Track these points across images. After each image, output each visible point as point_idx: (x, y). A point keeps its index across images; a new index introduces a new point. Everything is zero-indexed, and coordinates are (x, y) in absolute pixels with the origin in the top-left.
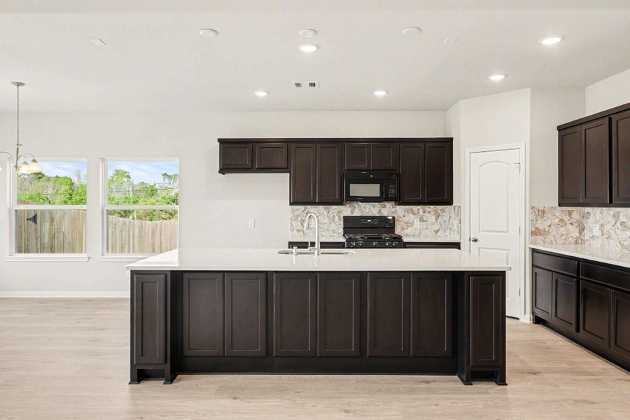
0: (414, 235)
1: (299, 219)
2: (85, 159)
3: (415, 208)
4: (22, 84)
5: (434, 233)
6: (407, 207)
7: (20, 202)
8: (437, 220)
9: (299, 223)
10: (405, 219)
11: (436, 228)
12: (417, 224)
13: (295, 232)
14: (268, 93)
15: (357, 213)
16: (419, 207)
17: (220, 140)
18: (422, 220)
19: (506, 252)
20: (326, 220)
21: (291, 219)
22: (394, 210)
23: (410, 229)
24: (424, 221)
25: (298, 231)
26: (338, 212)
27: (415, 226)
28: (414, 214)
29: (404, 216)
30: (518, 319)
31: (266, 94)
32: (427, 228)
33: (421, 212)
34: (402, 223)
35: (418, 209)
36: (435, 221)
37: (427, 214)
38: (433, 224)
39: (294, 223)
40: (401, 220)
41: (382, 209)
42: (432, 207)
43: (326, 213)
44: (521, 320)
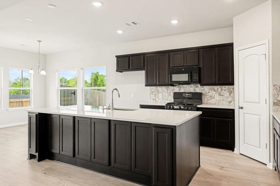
0: (215, 104)
1: (154, 93)
2: (77, 69)
3: (216, 87)
4: (40, 41)
5: (228, 103)
6: (211, 87)
7: (61, 86)
8: (230, 95)
9: (154, 96)
10: (210, 94)
11: (230, 100)
12: (217, 97)
13: (152, 100)
14: (123, 31)
15: (182, 91)
16: (219, 87)
17: (116, 56)
18: (220, 95)
19: (259, 116)
20: (166, 94)
21: (150, 94)
22: (203, 89)
23: (213, 100)
24: (221, 95)
25: (153, 99)
26: (172, 90)
27: (216, 99)
28: (215, 91)
29: (209, 92)
30: (266, 165)
31: (122, 32)
32: (223, 100)
33: (220, 90)
34: (208, 96)
35: (218, 88)
36: (228, 95)
37: (223, 91)
38: (228, 97)
39: (151, 96)
40: (207, 94)
41: (195, 88)
42: (227, 87)
43: (166, 90)
44: (268, 166)
